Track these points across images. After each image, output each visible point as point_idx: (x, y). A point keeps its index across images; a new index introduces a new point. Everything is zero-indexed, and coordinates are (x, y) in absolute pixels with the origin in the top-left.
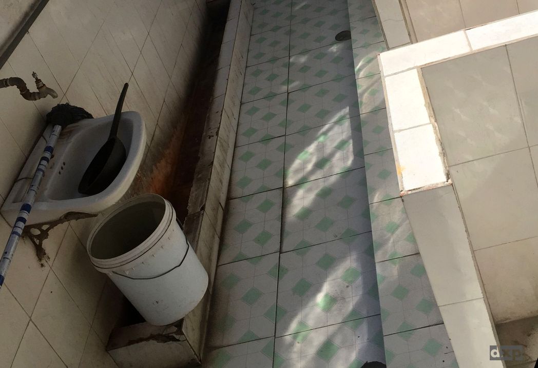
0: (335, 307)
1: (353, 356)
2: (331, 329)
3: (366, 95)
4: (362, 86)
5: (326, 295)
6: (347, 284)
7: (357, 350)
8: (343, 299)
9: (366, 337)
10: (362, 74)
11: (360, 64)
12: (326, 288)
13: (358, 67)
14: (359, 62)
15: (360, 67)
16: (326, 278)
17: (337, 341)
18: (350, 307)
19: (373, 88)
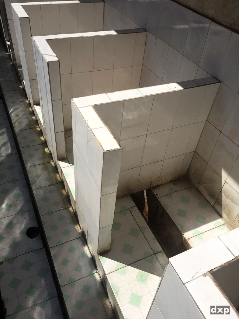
0: (12, 208)
1: (23, 226)
2: (11, 217)
3: (16, 123)
4: (14, 120)
5: (7, 205)
6: (16, 200)
7: (25, 223)
8: (15, 205)
9: (28, 218)
10: (13, 114)
11: (11, 110)
12: (6, 202)
13: (10, 111)
14: (11, 109)
15: (11, 111)
16: (6, 198)
17: (15, 221)
18: (19, 208)
19: (19, 120)
